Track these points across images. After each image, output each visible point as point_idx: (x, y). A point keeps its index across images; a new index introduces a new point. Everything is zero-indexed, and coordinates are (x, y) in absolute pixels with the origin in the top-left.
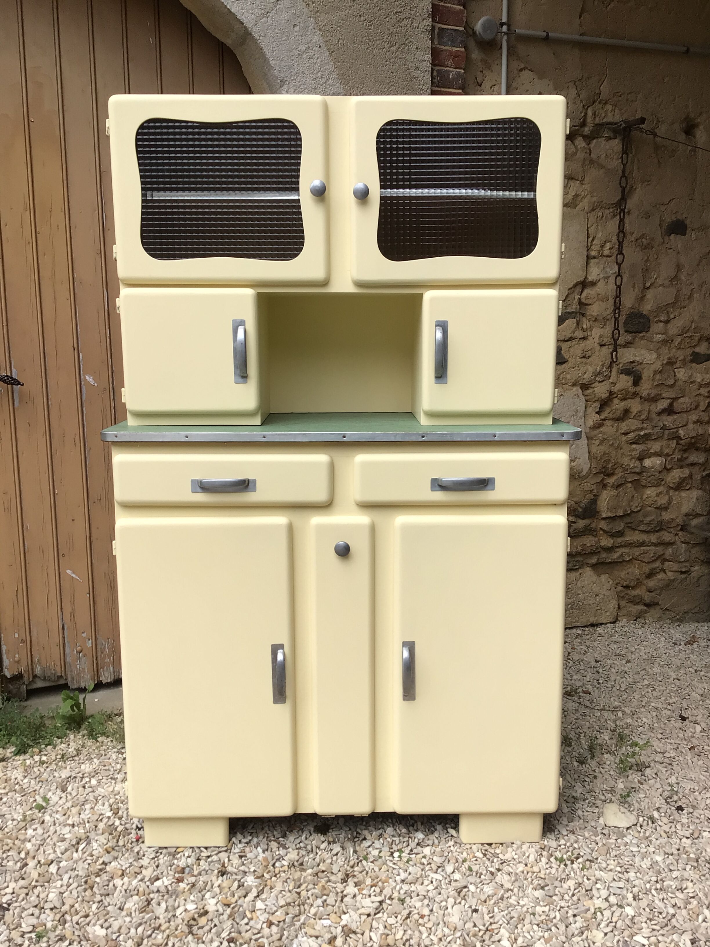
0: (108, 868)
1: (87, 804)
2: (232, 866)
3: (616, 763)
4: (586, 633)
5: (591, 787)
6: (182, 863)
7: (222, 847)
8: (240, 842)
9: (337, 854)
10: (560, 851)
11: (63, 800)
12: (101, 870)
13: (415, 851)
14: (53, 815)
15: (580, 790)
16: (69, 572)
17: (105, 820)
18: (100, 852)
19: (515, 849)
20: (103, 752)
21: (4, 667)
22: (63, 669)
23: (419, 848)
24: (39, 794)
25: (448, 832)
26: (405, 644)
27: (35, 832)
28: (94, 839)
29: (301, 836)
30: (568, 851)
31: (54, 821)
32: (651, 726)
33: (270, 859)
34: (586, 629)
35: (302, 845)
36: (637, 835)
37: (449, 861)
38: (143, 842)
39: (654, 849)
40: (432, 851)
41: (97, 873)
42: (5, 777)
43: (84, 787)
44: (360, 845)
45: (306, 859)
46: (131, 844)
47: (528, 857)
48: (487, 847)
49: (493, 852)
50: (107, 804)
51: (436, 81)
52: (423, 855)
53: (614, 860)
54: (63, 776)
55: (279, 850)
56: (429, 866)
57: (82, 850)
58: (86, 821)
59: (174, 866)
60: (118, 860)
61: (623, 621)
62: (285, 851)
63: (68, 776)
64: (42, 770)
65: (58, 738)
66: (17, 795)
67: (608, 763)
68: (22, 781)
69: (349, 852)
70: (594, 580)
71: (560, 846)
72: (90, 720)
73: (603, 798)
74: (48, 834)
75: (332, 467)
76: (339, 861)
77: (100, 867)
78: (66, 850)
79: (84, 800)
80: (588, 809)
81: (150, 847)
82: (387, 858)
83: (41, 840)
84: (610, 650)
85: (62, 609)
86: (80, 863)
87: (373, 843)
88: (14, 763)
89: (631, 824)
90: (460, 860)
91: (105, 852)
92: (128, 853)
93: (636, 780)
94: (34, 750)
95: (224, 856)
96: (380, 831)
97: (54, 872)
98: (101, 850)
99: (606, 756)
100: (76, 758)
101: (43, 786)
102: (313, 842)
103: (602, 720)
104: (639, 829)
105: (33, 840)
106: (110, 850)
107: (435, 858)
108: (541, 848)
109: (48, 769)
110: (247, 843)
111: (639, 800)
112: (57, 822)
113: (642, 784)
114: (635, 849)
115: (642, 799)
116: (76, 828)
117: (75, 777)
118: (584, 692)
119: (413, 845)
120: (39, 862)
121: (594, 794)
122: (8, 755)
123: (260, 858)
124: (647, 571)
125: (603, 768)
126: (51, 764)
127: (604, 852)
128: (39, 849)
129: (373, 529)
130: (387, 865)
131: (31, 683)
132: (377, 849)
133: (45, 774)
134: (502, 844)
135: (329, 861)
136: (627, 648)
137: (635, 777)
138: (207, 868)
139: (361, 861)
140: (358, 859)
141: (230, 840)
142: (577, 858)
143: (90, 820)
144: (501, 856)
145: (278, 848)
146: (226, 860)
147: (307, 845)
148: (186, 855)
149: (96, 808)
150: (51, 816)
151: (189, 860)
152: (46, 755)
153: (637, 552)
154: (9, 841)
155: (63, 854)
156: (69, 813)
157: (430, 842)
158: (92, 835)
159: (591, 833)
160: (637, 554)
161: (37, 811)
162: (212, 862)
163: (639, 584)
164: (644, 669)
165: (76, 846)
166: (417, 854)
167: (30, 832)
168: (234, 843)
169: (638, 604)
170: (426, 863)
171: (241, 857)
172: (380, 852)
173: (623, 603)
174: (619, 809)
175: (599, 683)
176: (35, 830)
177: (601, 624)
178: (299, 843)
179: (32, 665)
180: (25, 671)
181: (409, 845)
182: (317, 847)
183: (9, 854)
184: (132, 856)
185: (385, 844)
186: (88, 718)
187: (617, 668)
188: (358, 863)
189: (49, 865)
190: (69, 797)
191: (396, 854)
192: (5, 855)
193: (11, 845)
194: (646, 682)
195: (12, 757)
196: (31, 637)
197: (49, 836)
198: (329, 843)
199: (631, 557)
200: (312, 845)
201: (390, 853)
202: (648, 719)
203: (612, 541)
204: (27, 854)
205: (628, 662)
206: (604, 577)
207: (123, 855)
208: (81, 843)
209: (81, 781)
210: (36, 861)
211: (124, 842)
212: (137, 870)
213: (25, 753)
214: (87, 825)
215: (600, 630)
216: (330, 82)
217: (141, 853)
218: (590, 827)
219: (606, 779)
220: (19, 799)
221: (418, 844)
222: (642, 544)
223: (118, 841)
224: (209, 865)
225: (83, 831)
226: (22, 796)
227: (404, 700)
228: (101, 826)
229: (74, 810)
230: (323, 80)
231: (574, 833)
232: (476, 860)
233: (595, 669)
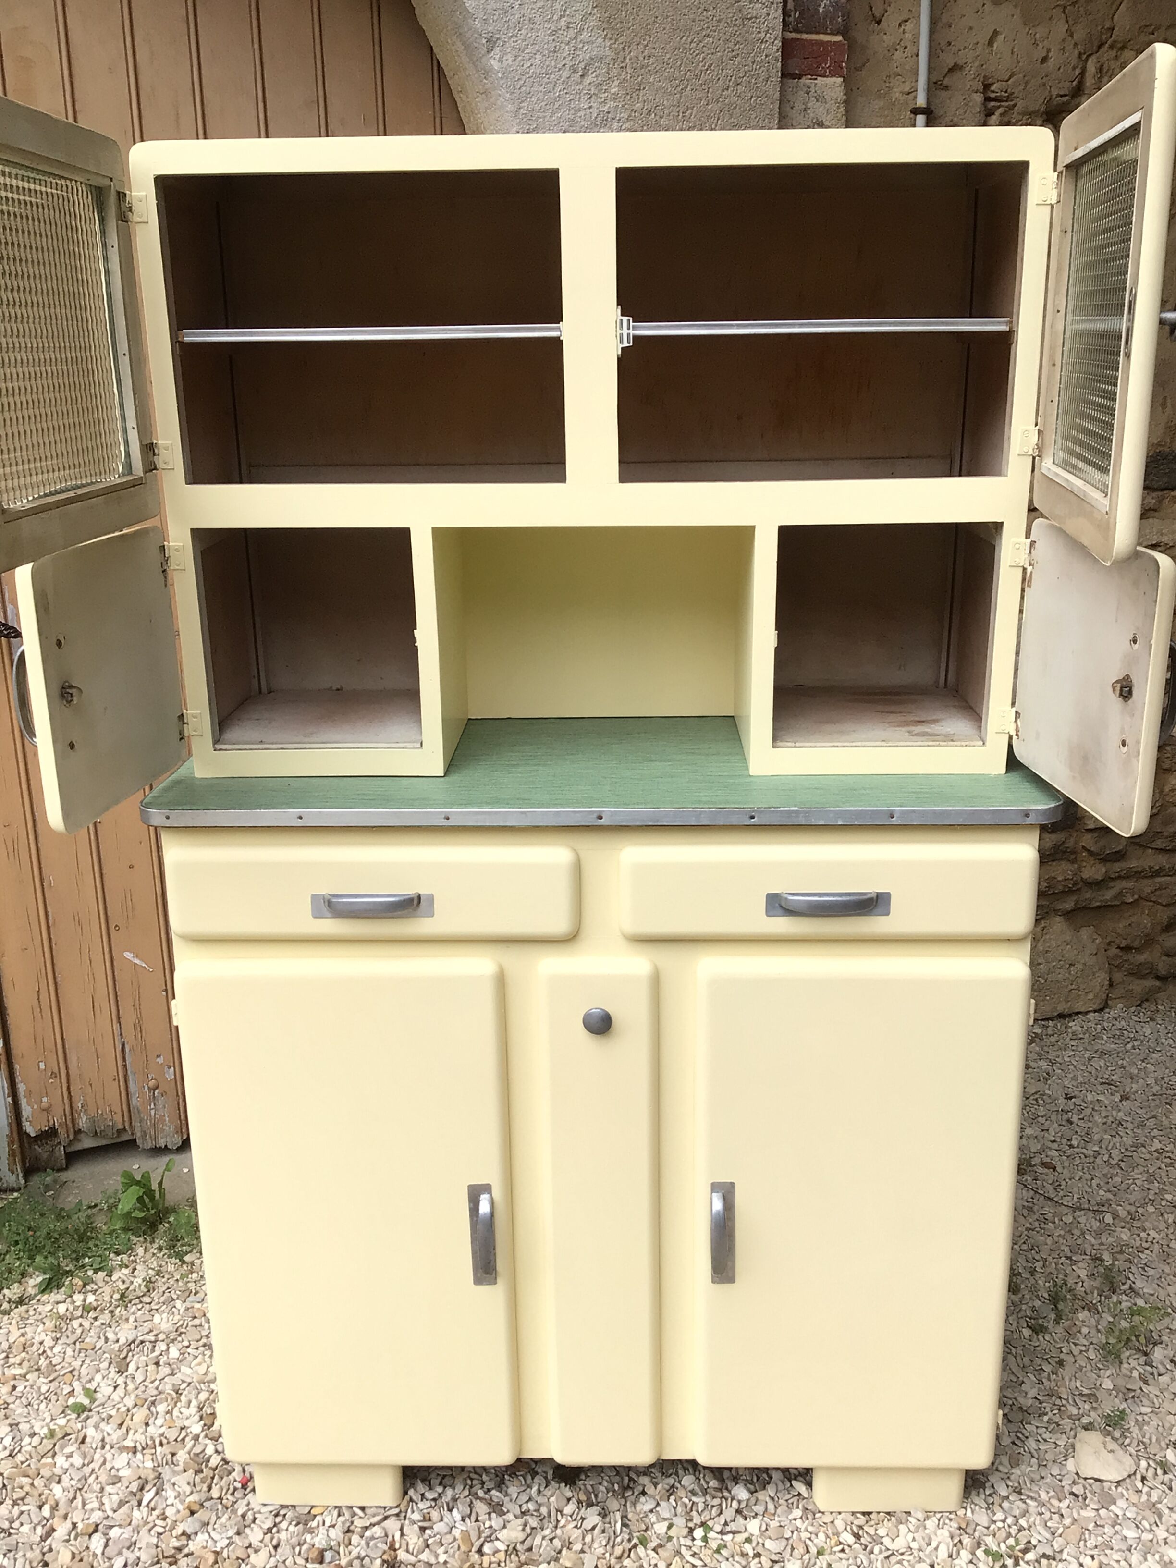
0: (192, 1546)
1: (161, 1403)
2: (407, 1551)
3: (1099, 1331)
4: (1050, 1032)
5: (1053, 1384)
6: (320, 1541)
7: (391, 1508)
8: (423, 1495)
9: (593, 1528)
10: (994, 1536)
11: (120, 1391)
12: (179, 1549)
13: (732, 1527)
14: (103, 1425)
15: (1032, 1393)
16: (128, 955)
17: (189, 1443)
18: (178, 1511)
19: (912, 1528)
20: (192, 1286)
21: (24, 1119)
22: (126, 1119)
23: (740, 1519)
24: (78, 1380)
25: (791, 1485)
26: (715, 1187)
27: (70, 1460)
28: (169, 1481)
29: (530, 1487)
30: (1009, 1535)
31: (103, 1440)
32: (1165, 1248)
33: (474, 1535)
34: (1051, 1023)
35: (531, 1506)
36: (1134, 1498)
37: (793, 1549)
38: (253, 1490)
39: (1166, 1535)
40: (764, 1528)
41: (173, 1556)
42: (22, 1339)
43: (157, 1364)
44: (634, 1504)
45: (537, 1541)
46: (233, 1494)
47: (936, 1549)
48: (862, 1520)
49: (872, 1533)
50: (194, 1403)
51: (791, 19)
52: (746, 1535)
53: (1092, 1557)
54: (122, 1341)
55: (490, 1519)
56: (757, 1560)
57: (147, 1506)
58: (157, 1443)
59: (305, 1547)
60: (210, 1528)
61: (1118, 1009)
62: (501, 1520)
63: (131, 1339)
64: (87, 1324)
65: (118, 1254)
66: (42, 1379)
67: (1085, 1330)
68: (52, 1348)
69: (616, 1522)
70: (1068, 938)
71: (994, 1522)
72: (172, 1219)
73: (1075, 1411)
74: (92, 1466)
75: (578, 871)
76: (596, 1545)
77: (177, 1544)
78: (122, 1504)
79: (155, 1392)
80: (1047, 1436)
81: (265, 1505)
82: (682, 1541)
83: (79, 1480)
84: (1094, 1072)
85: (119, 1018)
86: (144, 1531)
87: (658, 1504)
88: (41, 1308)
89: (1125, 1474)
90: (813, 1550)
91: (188, 1512)
92: (226, 1516)
93: (1135, 1374)
94: (75, 1281)
95: (392, 1525)
96: (671, 1481)
97: (99, 1551)
98: (181, 1507)
99: (1082, 1315)
100: (147, 1299)
101: (88, 1361)
102: (552, 1499)
103: (1077, 1232)
104: (1139, 1485)
105: (66, 1479)
106: (195, 1507)
107: (769, 1544)
108: (960, 1528)
109: (97, 1323)
110: (434, 1500)
111: (1140, 1418)
112: (107, 1440)
113: (1146, 1383)
114: (1131, 1533)
115: (1146, 1418)
116: (139, 1455)
117: (142, 1342)
118: (1044, 1165)
119: (729, 1514)
120: (74, 1525)
121: (1058, 1402)
122: (31, 1291)
123: (457, 1533)
124: (1165, 920)
125: (1075, 1344)
126: (102, 1310)
127: (1074, 1539)
128: (75, 1498)
129: (656, 982)
130: (682, 1557)
131: (71, 1143)
132: (665, 1519)
133: (92, 1333)
134: (888, 1513)
135: (577, 1547)
136: (1124, 1068)
137: (1133, 1364)
138: (363, 1554)
139: (635, 1546)
140: (629, 1540)
141: (405, 1493)
142: (1025, 1551)
143: (165, 1441)
144: (887, 1541)
145: (489, 1514)
146: (398, 1535)
147: (540, 1505)
148: (328, 1524)
149: (176, 1413)
150: (96, 1427)
151: (333, 1533)
152: (94, 1292)
153: (1146, 886)
154: (25, 1481)
155: (115, 1511)
156: (128, 1422)
157: (759, 1509)
158: (166, 1472)
159: (1052, 1493)
160: (1148, 890)
161: (74, 1416)
162: (373, 1538)
163: (1149, 942)
164: (1154, 1117)
165: (138, 1497)
166: (734, 1533)
167: (60, 1460)
168: (411, 1500)
169: (1143, 977)
170: (751, 1554)
171: (423, 1529)
172: (670, 1527)
173: (1118, 976)
174: (1104, 1443)
175: (1071, 1146)
176: (70, 1455)
177: (1078, 1013)
178: (527, 1502)
179: (72, 1114)
180: (60, 1124)
181: (721, 1513)
182: (557, 1511)
183: (24, 1508)
184: (233, 1522)
185: (679, 1509)
186: (168, 1211)
187: (1103, 1115)
188: (630, 1550)
189: (90, 1536)
190: (131, 1387)
191: (699, 1533)
192: (16, 1511)
193: (27, 1488)
194: (1157, 1145)
195: (36, 1295)
196: (67, 1068)
197: (93, 1470)
198: (579, 1502)
199: (1136, 897)
200: (549, 1505)
201: (687, 1530)
202: (1159, 1232)
203: (1104, 870)
204: (55, 1507)
205: (1125, 1098)
206: (1086, 933)
207: (218, 1518)
208: (147, 1488)
209: (153, 1351)
210: (68, 1525)
211: (222, 1489)
212: (241, 1553)
213: (58, 1287)
214: (159, 1449)
215: (1075, 1025)
216: (585, 36)
217: (250, 1516)
218: (1048, 1480)
219: (1081, 1368)
220: (44, 1389)
221: (738, 1511)
222: (1158, 873)
223: (210, 1488)
224: (368, 1544)
225: (149, 1464)
226: (51, 1381)
227: (713, 1282)
228: (182, 1456)
229: (140, 1414)
230: (571, 33)
231: (1020, 1493)
232: (843, 1551)
233: (1065, 1117)
